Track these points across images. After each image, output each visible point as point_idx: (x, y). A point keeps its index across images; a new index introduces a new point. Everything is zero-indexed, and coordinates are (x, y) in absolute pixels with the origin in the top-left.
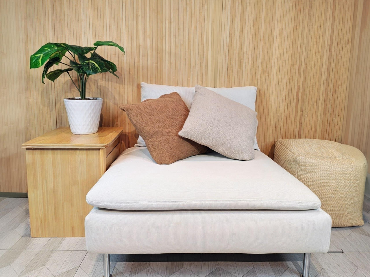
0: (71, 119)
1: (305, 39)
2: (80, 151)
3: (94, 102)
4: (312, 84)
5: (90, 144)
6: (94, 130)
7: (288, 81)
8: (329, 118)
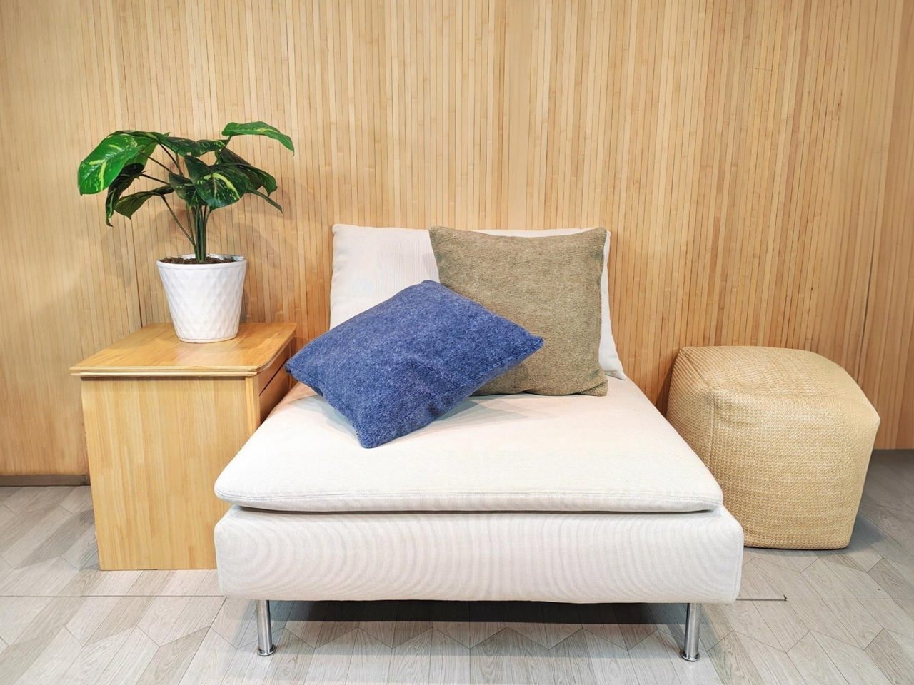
0: (175, 306)
1: (734, 103)
2: (201, 381)
3: (227, 268)
4: (749, 214)
5: (224, 367)
6: (230, 330)
7: (694, 205)
8: (789, 294)
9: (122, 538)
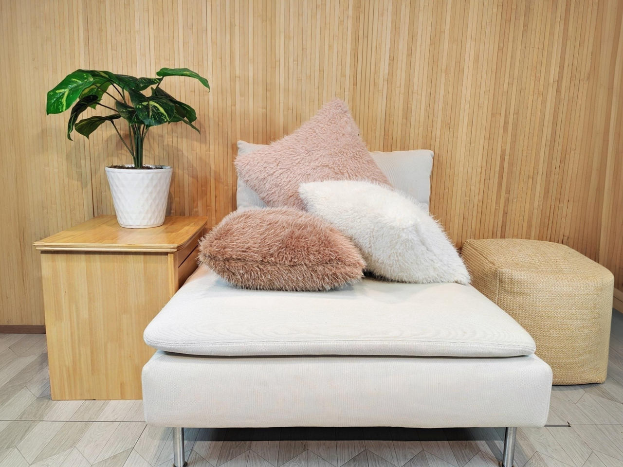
0: (118, 201)
2: (134, 256)
3: (158, 173)
4: (525, 148)
5: (152, 245)
6: (158, 219)
7: (487, 141)
8: (553, 204)
9: (69, 375)
